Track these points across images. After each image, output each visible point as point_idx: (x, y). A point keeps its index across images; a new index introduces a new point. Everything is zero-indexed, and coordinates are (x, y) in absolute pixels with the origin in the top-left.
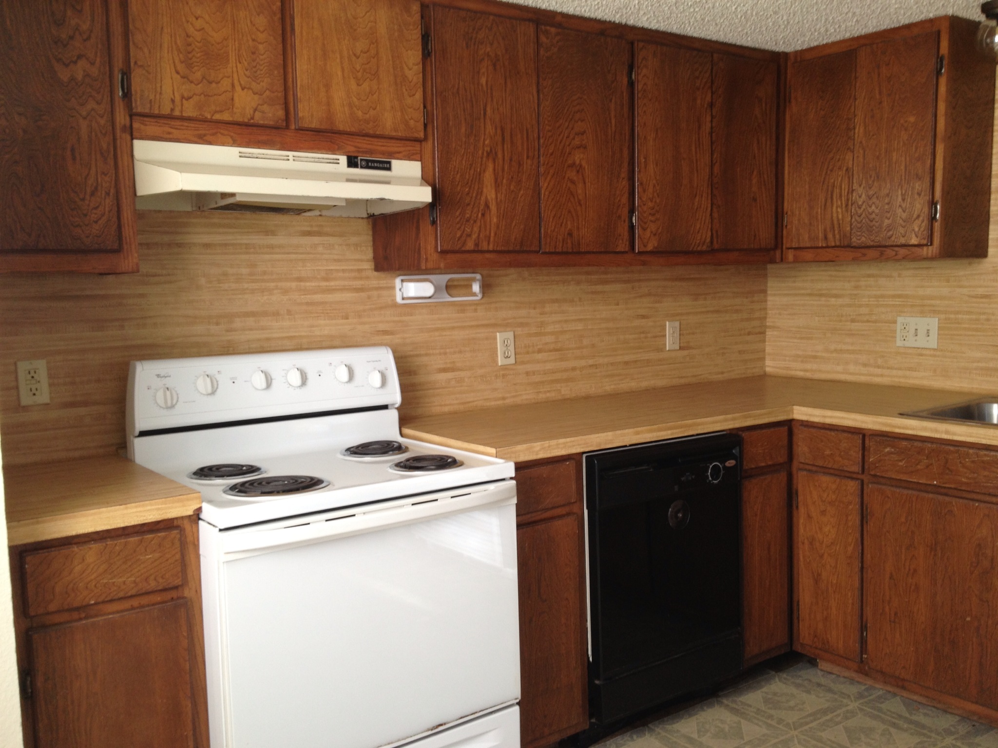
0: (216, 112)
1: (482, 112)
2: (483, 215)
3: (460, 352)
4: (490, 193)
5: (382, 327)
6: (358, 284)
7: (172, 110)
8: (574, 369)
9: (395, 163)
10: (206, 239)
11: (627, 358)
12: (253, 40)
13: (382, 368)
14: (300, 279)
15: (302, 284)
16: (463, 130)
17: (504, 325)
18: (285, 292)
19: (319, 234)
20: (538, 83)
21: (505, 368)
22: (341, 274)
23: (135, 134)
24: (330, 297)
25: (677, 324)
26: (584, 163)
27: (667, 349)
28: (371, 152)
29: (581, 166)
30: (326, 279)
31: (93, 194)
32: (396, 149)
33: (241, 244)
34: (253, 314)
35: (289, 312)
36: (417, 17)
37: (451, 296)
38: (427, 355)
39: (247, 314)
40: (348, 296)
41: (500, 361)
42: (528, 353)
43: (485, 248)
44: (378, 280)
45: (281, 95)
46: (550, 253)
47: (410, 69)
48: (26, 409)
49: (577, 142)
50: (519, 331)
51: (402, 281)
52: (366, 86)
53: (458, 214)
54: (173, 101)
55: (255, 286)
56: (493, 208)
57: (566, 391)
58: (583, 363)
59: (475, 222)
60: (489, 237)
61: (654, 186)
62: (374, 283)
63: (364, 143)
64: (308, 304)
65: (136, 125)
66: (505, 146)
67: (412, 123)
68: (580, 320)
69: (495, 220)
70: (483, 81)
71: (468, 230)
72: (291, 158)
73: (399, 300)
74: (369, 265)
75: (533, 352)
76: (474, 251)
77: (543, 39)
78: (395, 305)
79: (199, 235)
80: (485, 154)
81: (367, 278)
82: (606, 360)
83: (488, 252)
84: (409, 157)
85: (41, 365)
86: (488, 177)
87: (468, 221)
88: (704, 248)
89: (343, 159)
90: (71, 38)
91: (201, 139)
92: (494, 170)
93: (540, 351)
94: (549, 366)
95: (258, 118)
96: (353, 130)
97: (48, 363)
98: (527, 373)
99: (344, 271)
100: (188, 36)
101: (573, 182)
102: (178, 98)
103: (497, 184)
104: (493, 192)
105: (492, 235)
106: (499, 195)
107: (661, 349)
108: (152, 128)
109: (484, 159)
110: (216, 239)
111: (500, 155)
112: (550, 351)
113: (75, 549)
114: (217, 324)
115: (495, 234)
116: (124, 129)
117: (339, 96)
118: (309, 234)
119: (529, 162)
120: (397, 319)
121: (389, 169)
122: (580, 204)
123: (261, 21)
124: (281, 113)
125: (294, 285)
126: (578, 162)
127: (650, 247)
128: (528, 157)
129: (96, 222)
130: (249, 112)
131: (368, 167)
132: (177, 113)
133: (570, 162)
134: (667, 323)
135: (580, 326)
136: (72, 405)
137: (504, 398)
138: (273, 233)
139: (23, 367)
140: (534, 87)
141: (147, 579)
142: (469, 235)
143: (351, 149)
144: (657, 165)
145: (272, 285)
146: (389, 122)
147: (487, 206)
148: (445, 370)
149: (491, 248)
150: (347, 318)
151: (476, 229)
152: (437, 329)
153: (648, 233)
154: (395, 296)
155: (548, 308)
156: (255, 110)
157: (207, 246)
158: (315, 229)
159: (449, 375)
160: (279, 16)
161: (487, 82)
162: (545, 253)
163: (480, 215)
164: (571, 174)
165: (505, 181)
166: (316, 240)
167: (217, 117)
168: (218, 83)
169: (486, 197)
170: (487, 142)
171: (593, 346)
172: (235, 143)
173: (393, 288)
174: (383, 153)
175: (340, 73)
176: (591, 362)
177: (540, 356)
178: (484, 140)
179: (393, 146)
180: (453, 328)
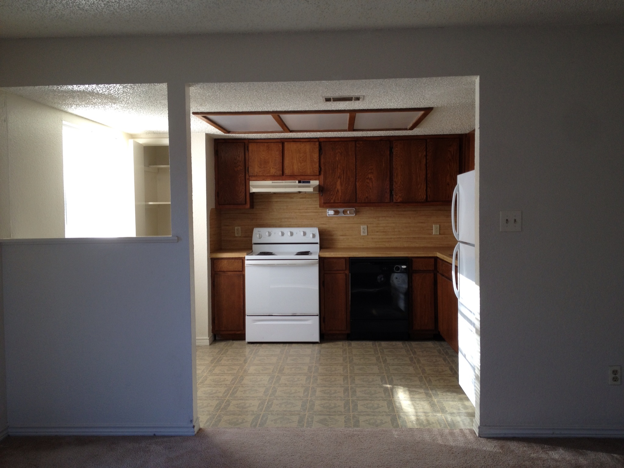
0: (266, 174)
1: (337, 167)
2: (336, 193)
3: (348, 231)
4: (339, 187)
5: (322, 222)
6: (315, 211)
7: (257, 174)
8: (391, 238)
9: (311, 182)
10: (276, 200)
11: (414, 236)
12: (275, 157)
13: (314, 233)
14: (299, 210)
15: (300, 211)
16: (331, 172)
17: (364, 223)
18: (295, 213)
19: (305, 198)
20: (356, 157)
21: (363, 236)
22: (311, 208)
23: (250, 180)
24: (307, 214)
25: (438, 226)
26: (372, 177)
27: (434, 234)
28: (305, 179)
29: (371, 178)
30: (307, 210)
31: (240, 193)
32: (311, 178)
33: (284, 201)
34: (287, 218)
35: (296, 218)
36: (318, 146)
37: (345, 214)
38: (336, 231)
39: (285, 218)
40: (313, 214)
41: (362, 234)
42: (373, 232)
43: (337, 202)
44: (321, 210)
45: (281, 169)
46: (359, 203)
47: (315, 158)
48: (236, 237)
49: (370, 171)
50: (369, 225)
51: (329, 210)
52: (303, 164)
53: (328, 193)
54: (257, 173)
55: (287, 211)
56: (340, 191)
57: (387, 245)
58: (395, 237)
59: (334, 195)
60: (339, 199)
61: (401, 182)
62: (321, 211)
63: (302, 177)
64: (301, 216)
65: (250, 178)
66: (344, 175)
67: (315, 171)
68: (394, 223)
69: (340, 194)
70: (337, 159)
71: (332, 197)
72: (284, 182)
73: (328, 215)
74: (319, 206)
75: (375, 232)
76: (333, 203)
77: (357, 145)
78: (327, 217)
79: (275, 200)
80: (337, 177)
81: (319, 209)
82: (405, 236)
83: (338, 203)
84: (315, 180)
85: (240, 228)
86: (338, 183)
87: (332, 195)
88: (423, 201)
89: (297, 182)
90: (238, 162)
91: (264, 180)
92: (340, 181)
93: (377, 232)
94: (381, 237)
95: (276, 174)
96: (299, 175)
97: (241, 227)
98: (372, 238)
99: (312, 207)
100: (261, 159)
101: (368, 183)
102: (258, 172)
103: (341, 185)
104: (340, 187)
105: (339, 198)
106: (342, 188)
107: (431, 234)
108: (253, 178)
109: (337, 179)
110: (279, 200)
111: (342, 177)
112: (382, 232)
113: (223, 260)
114: (278, 220)
115: (341, 198)
116: (248, 179)
117: (295, 167)
118: (302, 198)
119: (352, 178)
120: (327, 220)
121: (310, 183)
122: (371, 189)
123: (277, 153)
124: (281, 173)
125: (298, 211)
126: (370, 177)
127: (399, 201)
128: (352, 177)
129: (241, 198)
130: (274, 173)
131: (304, 183)
132: (258, 175)
133: (367, 177)
134: (434, 225)
135: (394, 225)
136: (245, 237)
137: (363, 245)
138: (293, 198)
139: (236, 228)
140: (354, 158)
141: (235, 268)
142: (332, 199)
143: (299, 179)
144: (402, 176)
145: (292, 211)
146: (309, 172)
147: (338, 191)
148: (342, 236)
149: (339, 202)
150: (312, 220)
151: (334, 197)
152: (340, 224)
153: (398, 196)
154: (327, 214)
155: (381, 219)
156: (275, 173)
157: (277, 202)
158: (304, 197)
159: (344, 237)
160: (282, 151)
161: (339, 159)
162: (358, 203)
163: (335, 193)
164: (368, 181)
165: (344, 184)
166: (304, 199)
167: (267, 175)
168: (267, 168)
169: (338, 189)
170: (338, 174)
171: (399, 231)
172: (271, 180)
173: (327, 212)
174: (308, 179)
175: (296, 162)
176: (398, 236)
177: (378, 233)
178: (337, 174)
179: (311, 177)
180: (345, 224)
